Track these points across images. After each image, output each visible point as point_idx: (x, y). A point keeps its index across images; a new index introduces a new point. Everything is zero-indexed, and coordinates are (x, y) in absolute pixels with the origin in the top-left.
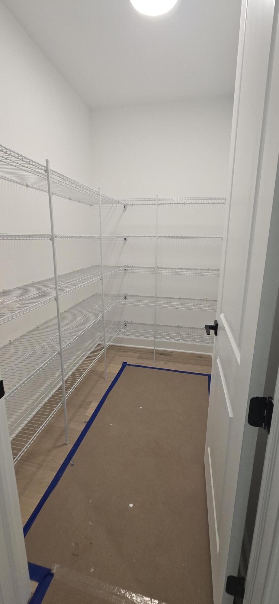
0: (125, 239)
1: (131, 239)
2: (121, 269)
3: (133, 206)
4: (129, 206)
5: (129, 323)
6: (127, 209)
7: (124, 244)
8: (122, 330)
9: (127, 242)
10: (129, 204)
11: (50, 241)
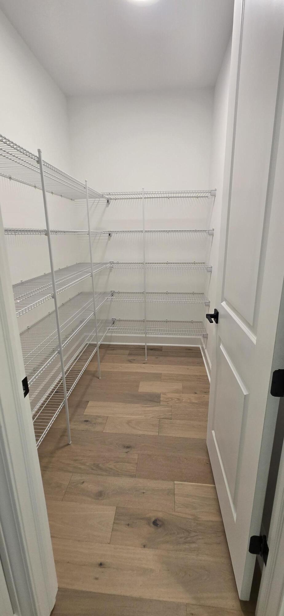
0: (110, 235)
1: (116, 234)
2: (107, 265)
3: (117, 200)
4: (112, 200)
5: (117, 320)
6: (111, 203)
7: (109, 239)
8: (111, 328)
9: (112, 237)
10: (112, 198)
11: (46, 236)
